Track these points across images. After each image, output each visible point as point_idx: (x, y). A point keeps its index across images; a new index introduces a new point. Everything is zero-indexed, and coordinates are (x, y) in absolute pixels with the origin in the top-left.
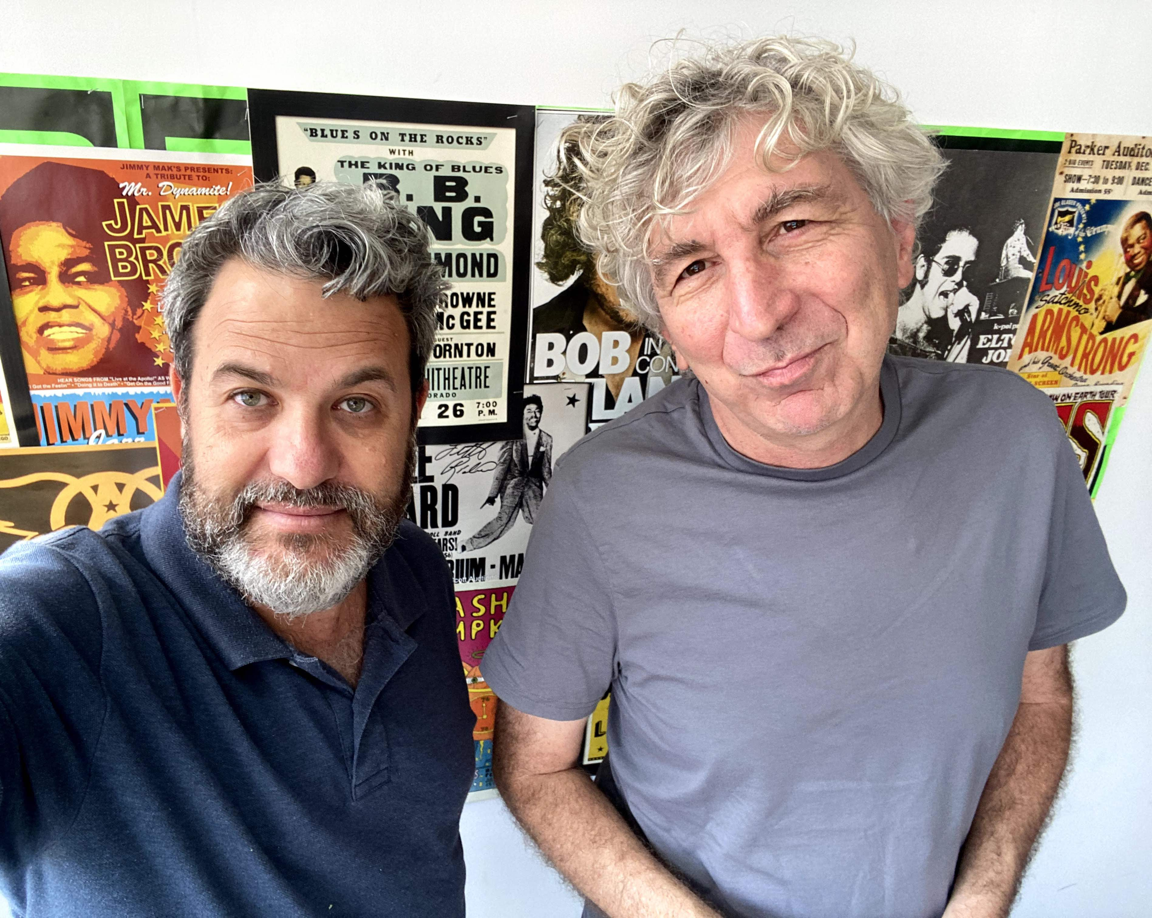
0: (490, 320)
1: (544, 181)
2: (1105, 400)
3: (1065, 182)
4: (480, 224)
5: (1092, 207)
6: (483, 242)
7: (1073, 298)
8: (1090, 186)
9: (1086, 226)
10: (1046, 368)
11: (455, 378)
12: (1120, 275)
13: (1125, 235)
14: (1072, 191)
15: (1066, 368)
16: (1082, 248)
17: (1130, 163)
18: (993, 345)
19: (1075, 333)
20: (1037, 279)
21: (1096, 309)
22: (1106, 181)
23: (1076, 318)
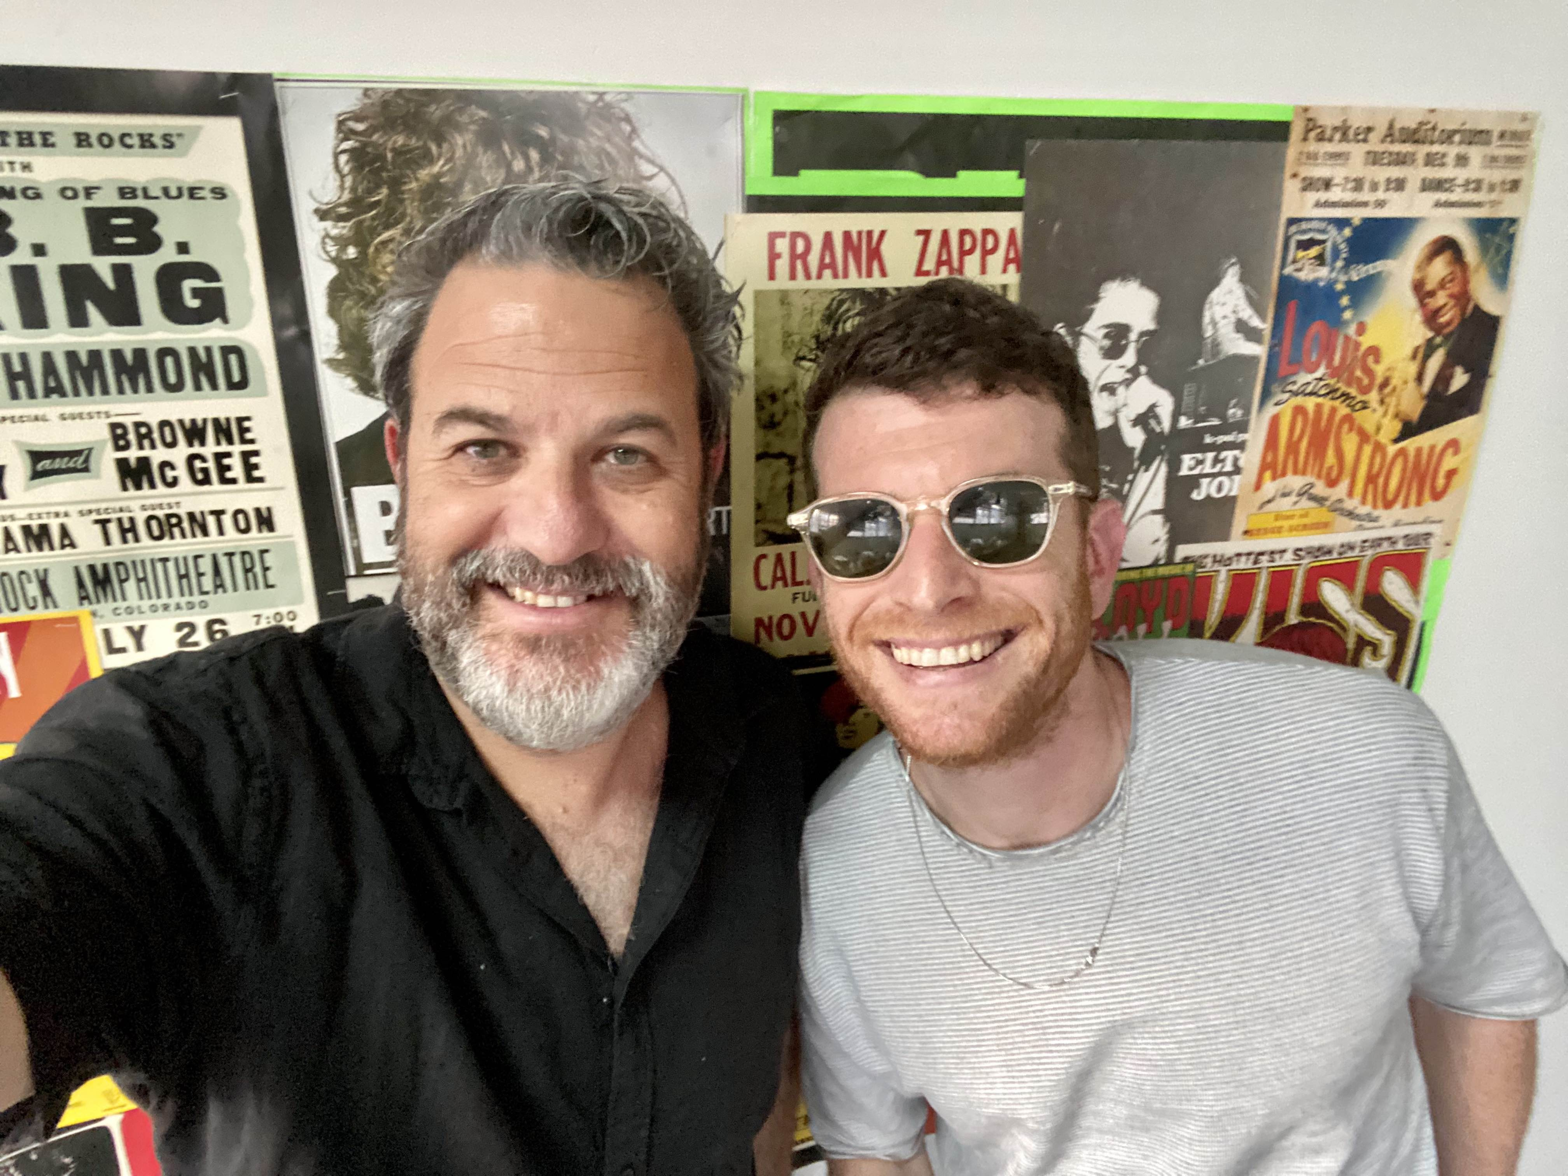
0: (249, 468)
1: (317, 211)
2: (1414, 549)
3: (1304, 189)
4: (196, 293)
5: (1356, 230)
6: (206, 325)
7: (1339, 385)
8: (1349, 196)
9: (1349, 263)
10: (1305, 503)
11: (200, 575)
12: (1417, 345)
13: (1418, 276)
14: (1318, 205)
15: (1340, 501)
16: (1345, 301)
17: (1414, 154)
18: (1208, 469)
19: (1350, 443)
20: (1272, 357)
21: (1382, 402)
22: (1374, 187)
23: (1348, 418)
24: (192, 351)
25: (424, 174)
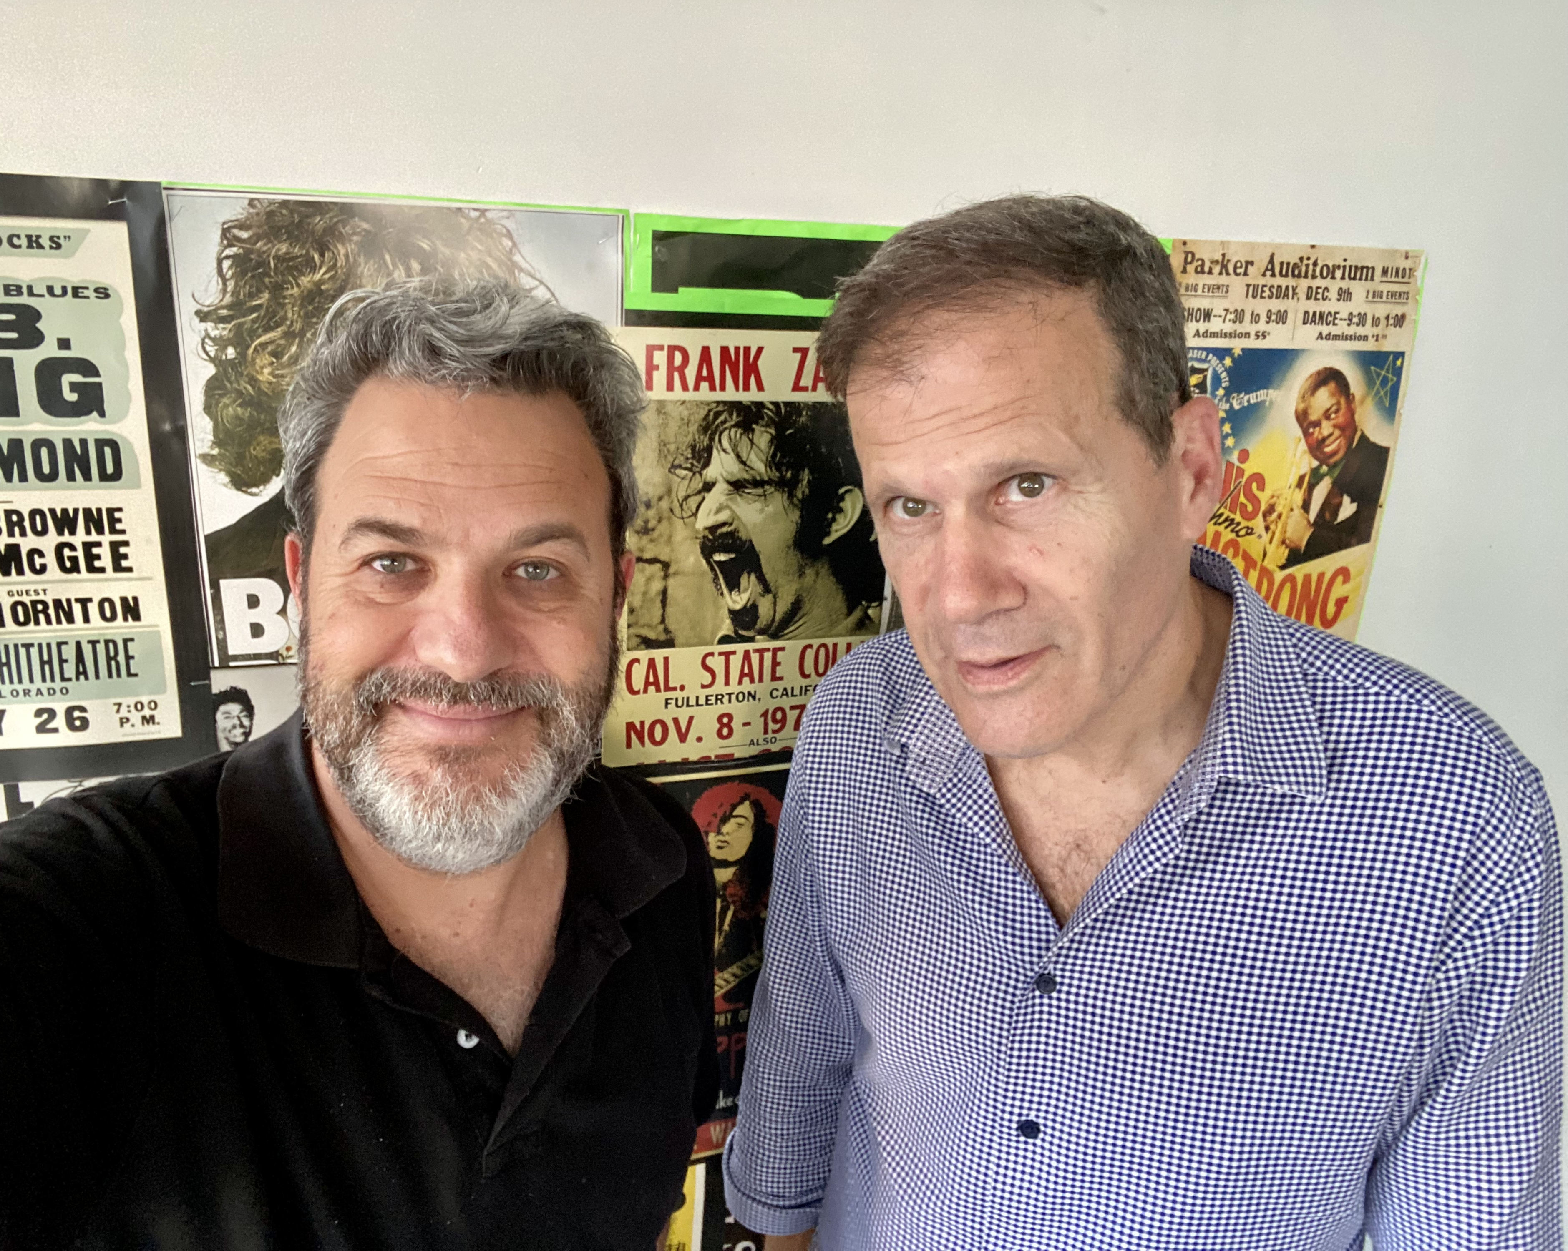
0: (118, 558)
1: (198, 312)
4: (74, 387)
5: (1237, 361)
6: (83, 418)
7: (1223, 510)
8: (1228, 327)
9: (1230, 391)
11: (62, 661)
12: (1302, 472)
13: (1302, 406)
14: (1199, 334)
17: (1295, 288)
22: (1255, 318)
23: (1233, 544)
24: (68, 443)
25: (305, 281)
